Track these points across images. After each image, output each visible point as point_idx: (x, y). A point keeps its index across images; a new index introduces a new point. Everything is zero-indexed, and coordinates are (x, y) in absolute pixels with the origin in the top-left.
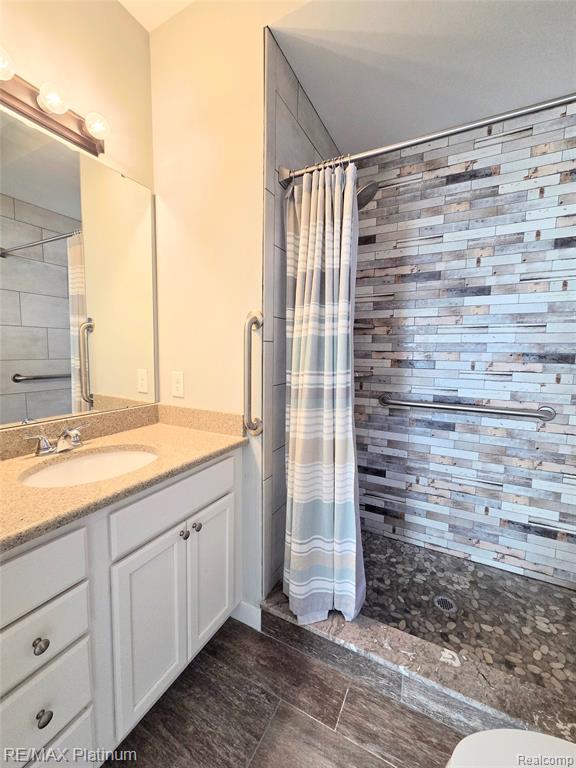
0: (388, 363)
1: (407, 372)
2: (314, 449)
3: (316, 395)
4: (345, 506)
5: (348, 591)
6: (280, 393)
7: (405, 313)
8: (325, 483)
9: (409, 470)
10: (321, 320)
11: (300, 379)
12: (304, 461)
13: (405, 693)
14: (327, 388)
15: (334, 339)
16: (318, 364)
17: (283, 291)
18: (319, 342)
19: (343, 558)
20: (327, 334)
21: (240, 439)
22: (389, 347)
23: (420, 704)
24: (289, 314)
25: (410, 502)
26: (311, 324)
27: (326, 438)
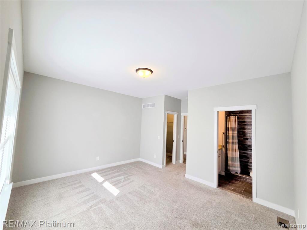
0: (243, 139)
1: (247, 140)
2: (232, 150)
3: (233, 143)
4: (237, 158)
5: (238, 169)
6: (227, 142)
7: (245, 130)
8: (234, 154)
9: (248, 158)
10: (233, 133)
11: (230, 141)
12: (231, 151)
13: (248, 180)
14: (234, 142)
15: (235, 136)
16: (233, 139)
17: (227, 129)
18: (233, 136)
19: (237, 165)
20: (234, 135)
21: (221, 148)
22: (243, 136)
23: (250, 182)
24: (228, 132)
25: (249, 164)
26: (232, 134)
27: (234, 148)
